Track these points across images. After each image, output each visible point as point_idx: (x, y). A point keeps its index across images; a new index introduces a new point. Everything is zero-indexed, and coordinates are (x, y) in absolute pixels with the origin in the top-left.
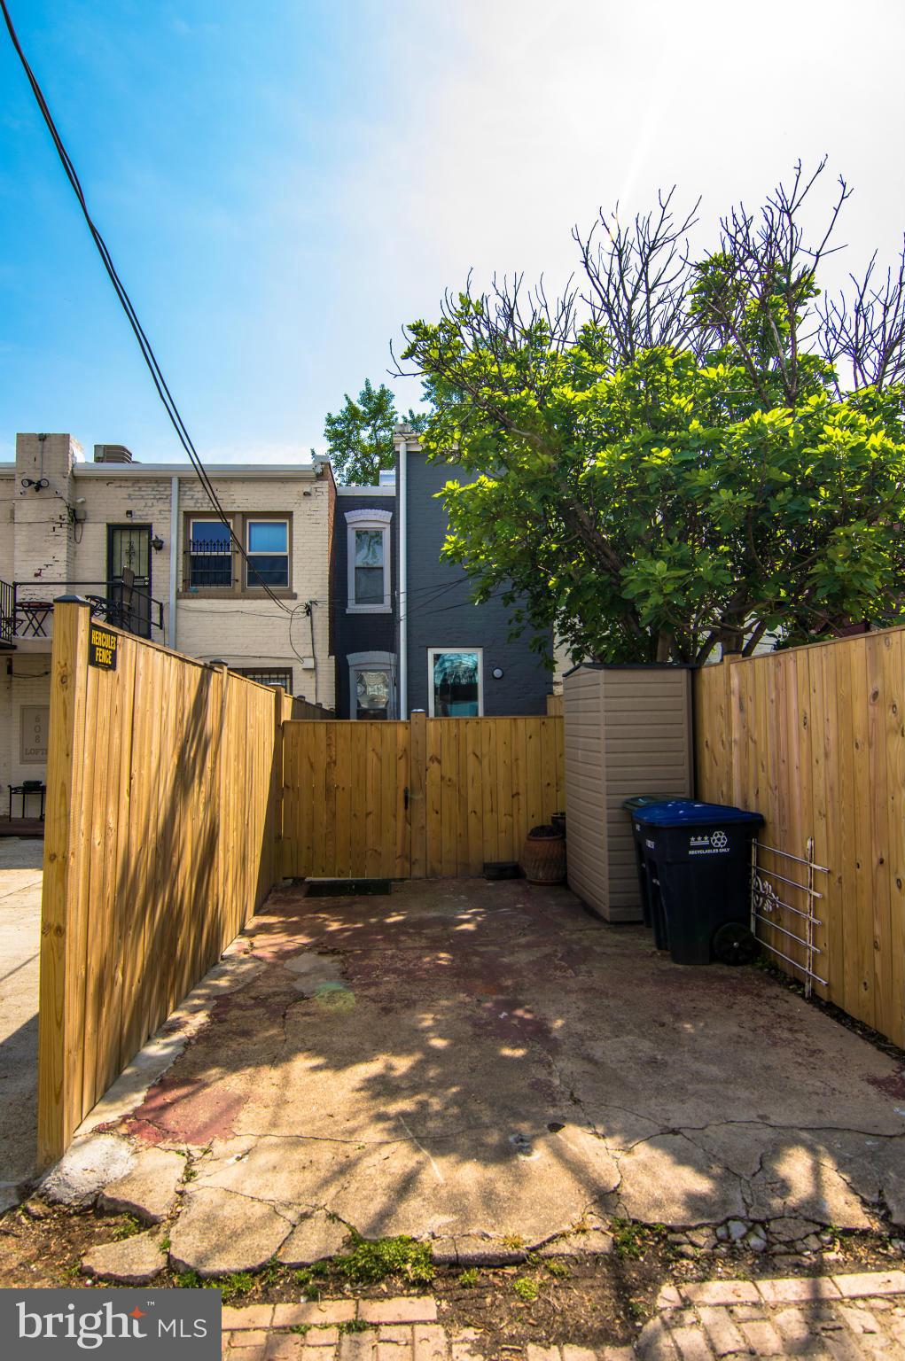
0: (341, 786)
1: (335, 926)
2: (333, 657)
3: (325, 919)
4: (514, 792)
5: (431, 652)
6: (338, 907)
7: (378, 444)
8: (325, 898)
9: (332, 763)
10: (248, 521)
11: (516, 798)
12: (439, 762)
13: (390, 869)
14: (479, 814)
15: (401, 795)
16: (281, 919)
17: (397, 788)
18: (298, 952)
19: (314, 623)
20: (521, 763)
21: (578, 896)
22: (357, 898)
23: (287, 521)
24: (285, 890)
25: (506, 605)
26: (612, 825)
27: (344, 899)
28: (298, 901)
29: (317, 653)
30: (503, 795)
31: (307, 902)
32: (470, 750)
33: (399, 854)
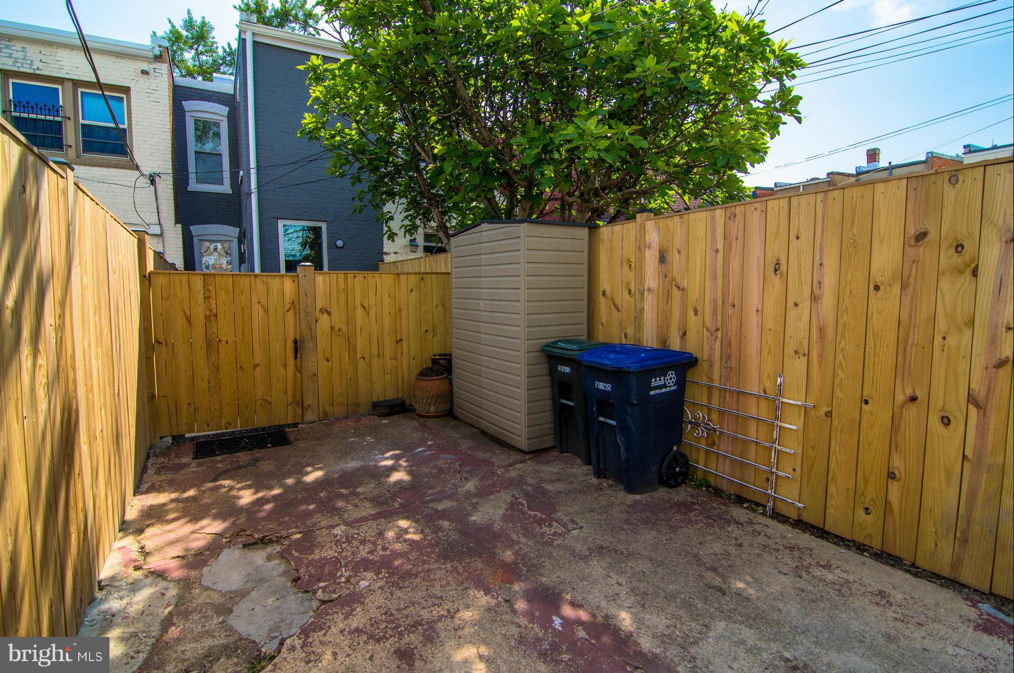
0: (224, 339)
1: (247, 497)
2: (180, 226)
3: (231, 488)
4: (398, 339)
5: (281, 223)
6: (240, 467)
7: (201, 66)
8: (219, 458)
9: (211, 317)
10: (80, 90)
11: (399, 344)
12: (329, 313)
13: (282, 415)
14: (367, 360)
15: (290, 345)
16: (174, 496)
17: (286, 339)
18: (214, 548)
19: (159, 193)
20: (404, 314)
21: (476, 428)
22: (258, 453)
23: (124, 96)
24: (166, 452)
25: (353, 184)
26: (531, 367)
27: (243, 457)
28: (187, 465)
29: (162, 221)
30: (388, 342)
31: (199, 465)
32: (358, 303)
33: (290, 400)
